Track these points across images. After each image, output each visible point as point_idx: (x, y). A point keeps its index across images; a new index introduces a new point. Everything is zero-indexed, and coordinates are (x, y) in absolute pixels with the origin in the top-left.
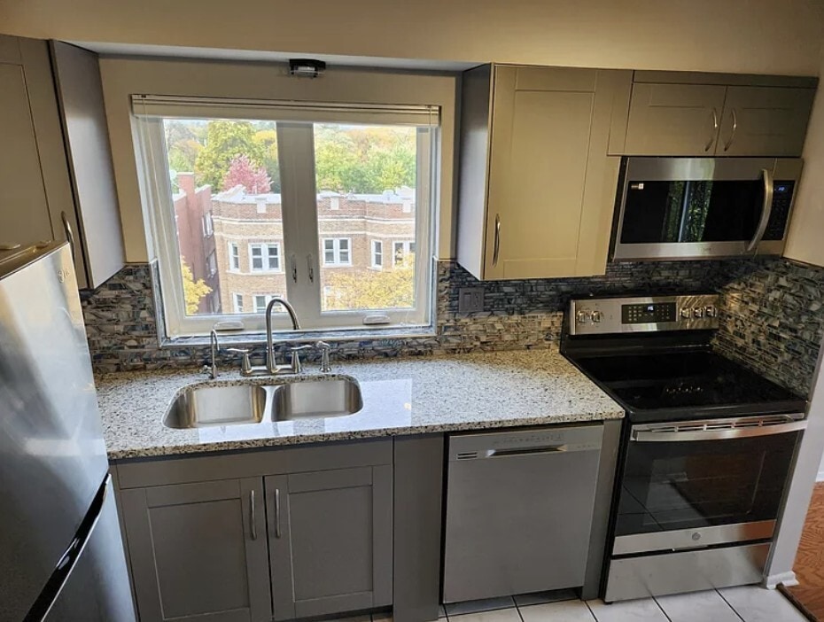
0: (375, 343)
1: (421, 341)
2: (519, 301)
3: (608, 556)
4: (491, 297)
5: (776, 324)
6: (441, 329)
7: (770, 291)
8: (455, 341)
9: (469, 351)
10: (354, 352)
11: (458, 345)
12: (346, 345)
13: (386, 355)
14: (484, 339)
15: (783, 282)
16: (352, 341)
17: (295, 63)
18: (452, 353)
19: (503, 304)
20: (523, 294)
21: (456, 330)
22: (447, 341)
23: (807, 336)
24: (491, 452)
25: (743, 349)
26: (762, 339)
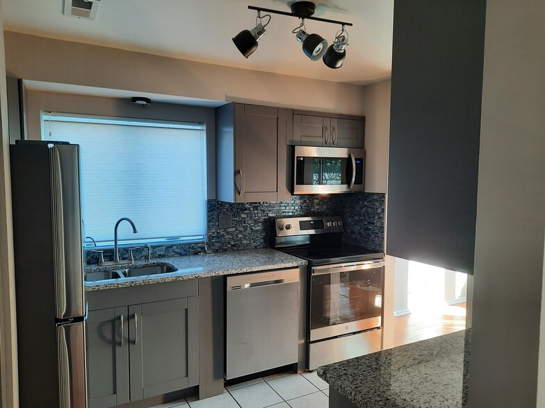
0: (174, 247)
1: (199, 245)
2: (250, 222)
3: (308, 342)
4: (235, 220)
5: (366, 223)
6: (210, 237)
7: (362, 209)
8: (217, 245)
9: (225, 250)
10: (162, 253)
11: (219, 247)
12: (158, 249)
13: (181, 254)
14: (232, 243)
15: (366, 203)
16: (162, 246)
17: (135, 99)
18: (216, 251)
19: (242, 224)
20: (251, 218)
21: (218, 238)
22: (213, 245)
23: (378, 225)
24: (247, 286)
25: (355, 239)
26: (362, 231)
